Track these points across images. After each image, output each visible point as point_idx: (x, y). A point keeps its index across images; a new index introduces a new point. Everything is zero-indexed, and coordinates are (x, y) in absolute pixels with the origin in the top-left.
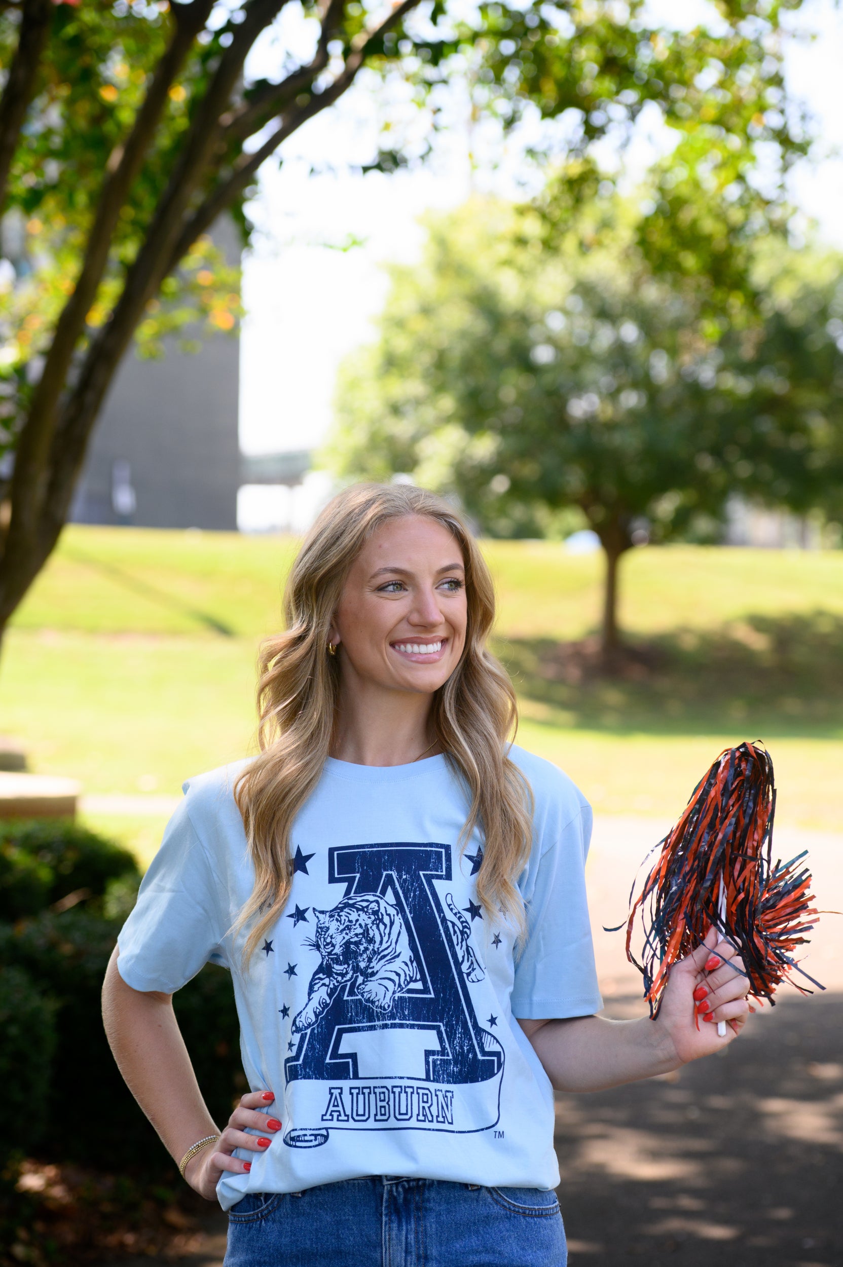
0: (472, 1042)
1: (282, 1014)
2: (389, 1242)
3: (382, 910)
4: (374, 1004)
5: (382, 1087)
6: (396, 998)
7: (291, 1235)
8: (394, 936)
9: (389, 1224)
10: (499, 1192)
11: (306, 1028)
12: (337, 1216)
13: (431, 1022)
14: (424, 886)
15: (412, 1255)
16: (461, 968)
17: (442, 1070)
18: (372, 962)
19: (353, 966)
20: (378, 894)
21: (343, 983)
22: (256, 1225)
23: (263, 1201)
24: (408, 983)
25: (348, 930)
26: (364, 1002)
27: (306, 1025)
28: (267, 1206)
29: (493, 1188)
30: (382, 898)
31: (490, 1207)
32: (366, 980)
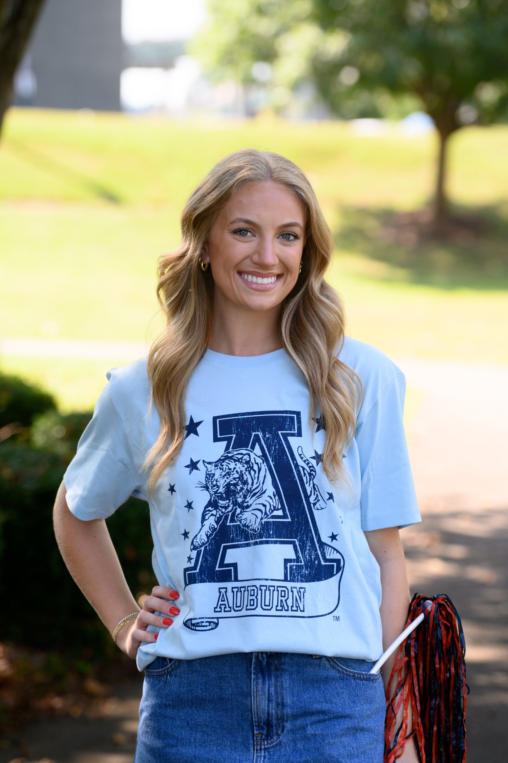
0: (317, 552)
1: (183, 537)
2: (256, 693)
3: (253, 460)
4: (249, 528)
5: (253, 586)
6: (263, 523)
7: (188, 686)
8: (261, 479)
9: (257, 680)
10: (335, 660)
11: (201, 546)
12: (220, 674)
13: (289, 538)
14: (282, 442)
15: (273, 703)
16: (309, 500)
17: (297, 573)
18: (247, 498)
19: (233, 501)
20: (249, 448)
21: (226, 513)
22: (164, 679)
23: (168, 661)
24: (272, 511)
25: (228, 475)
26: (242, 527)
27: (200, 544)
28: (171, 665)
29: (331, 658)
30: (252, 452)
31: (328, 671)
32: (242, 511)
